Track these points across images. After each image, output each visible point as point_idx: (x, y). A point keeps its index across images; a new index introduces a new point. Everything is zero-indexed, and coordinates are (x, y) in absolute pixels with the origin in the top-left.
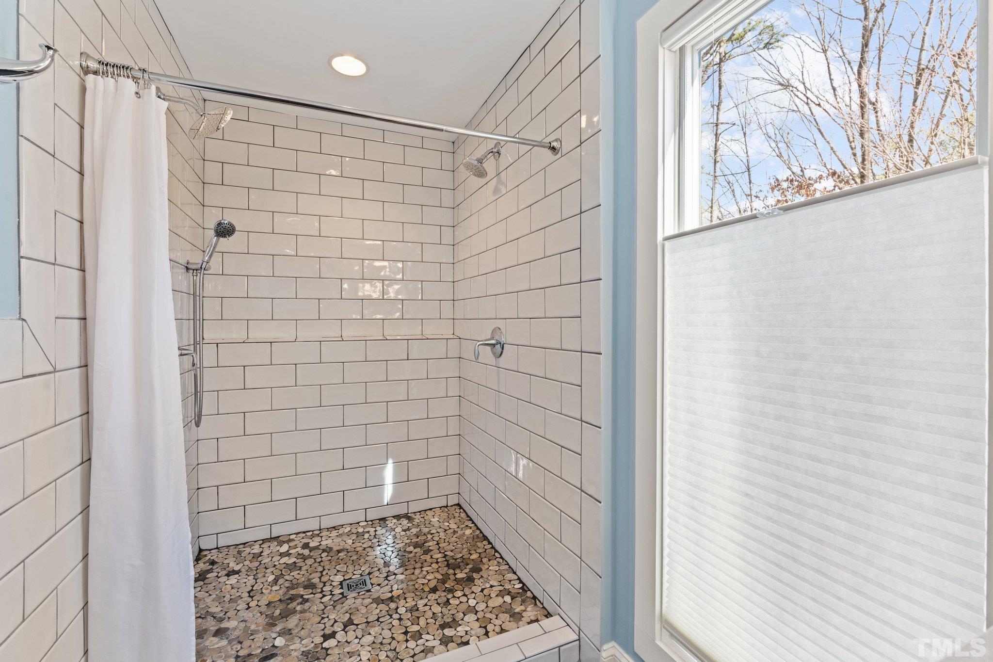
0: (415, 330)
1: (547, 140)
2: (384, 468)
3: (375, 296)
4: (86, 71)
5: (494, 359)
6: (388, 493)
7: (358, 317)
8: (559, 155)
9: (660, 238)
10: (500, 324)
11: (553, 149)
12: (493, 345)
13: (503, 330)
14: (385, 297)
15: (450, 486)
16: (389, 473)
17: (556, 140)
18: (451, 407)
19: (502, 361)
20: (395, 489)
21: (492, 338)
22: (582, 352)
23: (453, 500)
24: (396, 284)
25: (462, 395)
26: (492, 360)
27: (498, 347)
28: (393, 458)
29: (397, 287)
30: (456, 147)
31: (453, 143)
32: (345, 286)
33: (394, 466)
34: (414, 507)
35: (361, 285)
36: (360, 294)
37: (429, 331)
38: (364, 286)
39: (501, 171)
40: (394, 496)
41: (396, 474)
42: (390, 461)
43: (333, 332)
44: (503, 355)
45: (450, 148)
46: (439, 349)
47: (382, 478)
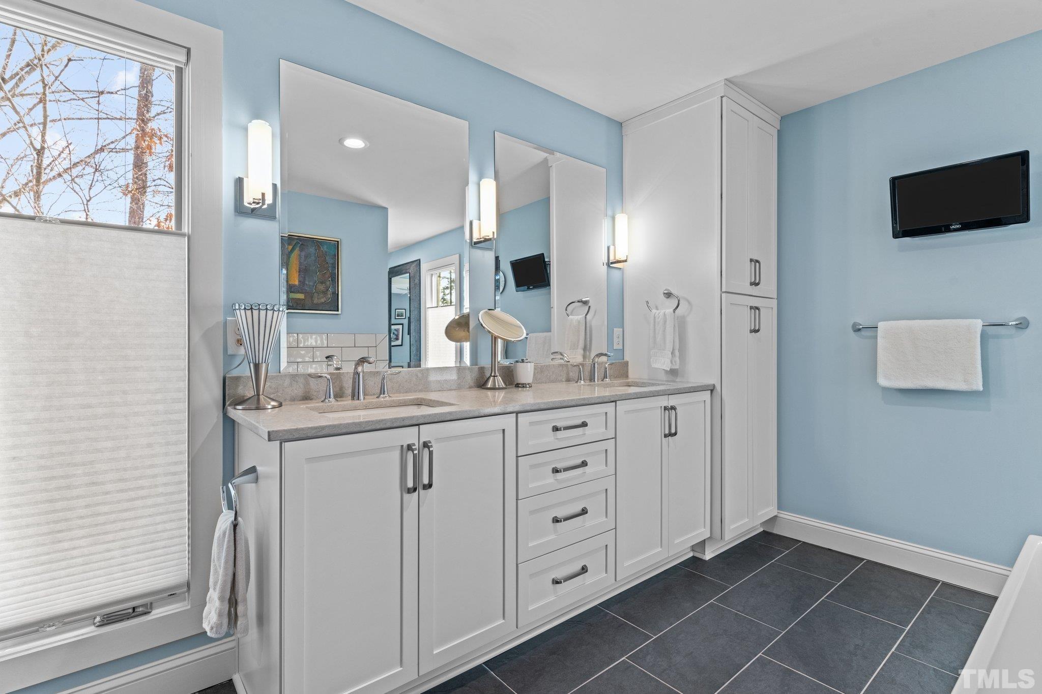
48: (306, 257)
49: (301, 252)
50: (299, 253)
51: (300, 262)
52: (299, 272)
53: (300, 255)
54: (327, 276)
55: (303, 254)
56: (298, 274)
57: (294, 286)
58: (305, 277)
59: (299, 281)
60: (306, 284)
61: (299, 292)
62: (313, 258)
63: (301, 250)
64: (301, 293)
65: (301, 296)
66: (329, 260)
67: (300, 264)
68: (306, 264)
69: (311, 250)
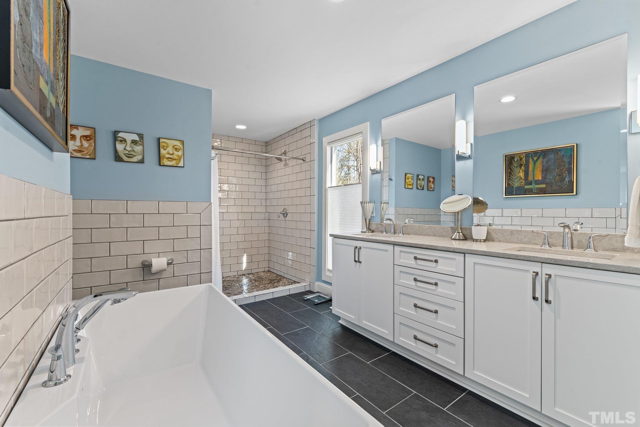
0: (252, 210)
2: (243, 257)
6: (244, 266)
8: (305, 162)
9: (327, 187)
10: (286, 207)
12: (284, 213)
13: (287, 209)
15: (265, 264)
16: (245, 259)
17: (304, 158)
18: (266, 237)
19: (287, 219)
20: (247, 265)
21: (284, 211)
22: (311, 213)
23: (267, 269)
26: (283, 218)
28: (246, 253)
31: (266, 143)
33: (247, 256)
34: (253, 271)
37: (257, 210)
39: (287, 159)
40: (247, 267)
41: (247, 259)
42: (245, 255)
44: (287, 216)
46: (262, 216)
47: (242, 261)
48: (547, 162)
49: (543, 159)
50: (542, 160)
51: (543, 165)
52: (542, 171)
53: (543, 162)
54: (564, 171)
55: (545, 160)
56: (541, 173)
57: (538, 180)
58: (546, 174)
59: (542, 177)
60: (547, 178)
61: (542, 184)
62: (553, 161)
63: (544, 158)
64: (543, 184)
65: (544, 186)
66: (566, 160)
67: (543, 166)
68: (547, 166)
69: (551, 156)
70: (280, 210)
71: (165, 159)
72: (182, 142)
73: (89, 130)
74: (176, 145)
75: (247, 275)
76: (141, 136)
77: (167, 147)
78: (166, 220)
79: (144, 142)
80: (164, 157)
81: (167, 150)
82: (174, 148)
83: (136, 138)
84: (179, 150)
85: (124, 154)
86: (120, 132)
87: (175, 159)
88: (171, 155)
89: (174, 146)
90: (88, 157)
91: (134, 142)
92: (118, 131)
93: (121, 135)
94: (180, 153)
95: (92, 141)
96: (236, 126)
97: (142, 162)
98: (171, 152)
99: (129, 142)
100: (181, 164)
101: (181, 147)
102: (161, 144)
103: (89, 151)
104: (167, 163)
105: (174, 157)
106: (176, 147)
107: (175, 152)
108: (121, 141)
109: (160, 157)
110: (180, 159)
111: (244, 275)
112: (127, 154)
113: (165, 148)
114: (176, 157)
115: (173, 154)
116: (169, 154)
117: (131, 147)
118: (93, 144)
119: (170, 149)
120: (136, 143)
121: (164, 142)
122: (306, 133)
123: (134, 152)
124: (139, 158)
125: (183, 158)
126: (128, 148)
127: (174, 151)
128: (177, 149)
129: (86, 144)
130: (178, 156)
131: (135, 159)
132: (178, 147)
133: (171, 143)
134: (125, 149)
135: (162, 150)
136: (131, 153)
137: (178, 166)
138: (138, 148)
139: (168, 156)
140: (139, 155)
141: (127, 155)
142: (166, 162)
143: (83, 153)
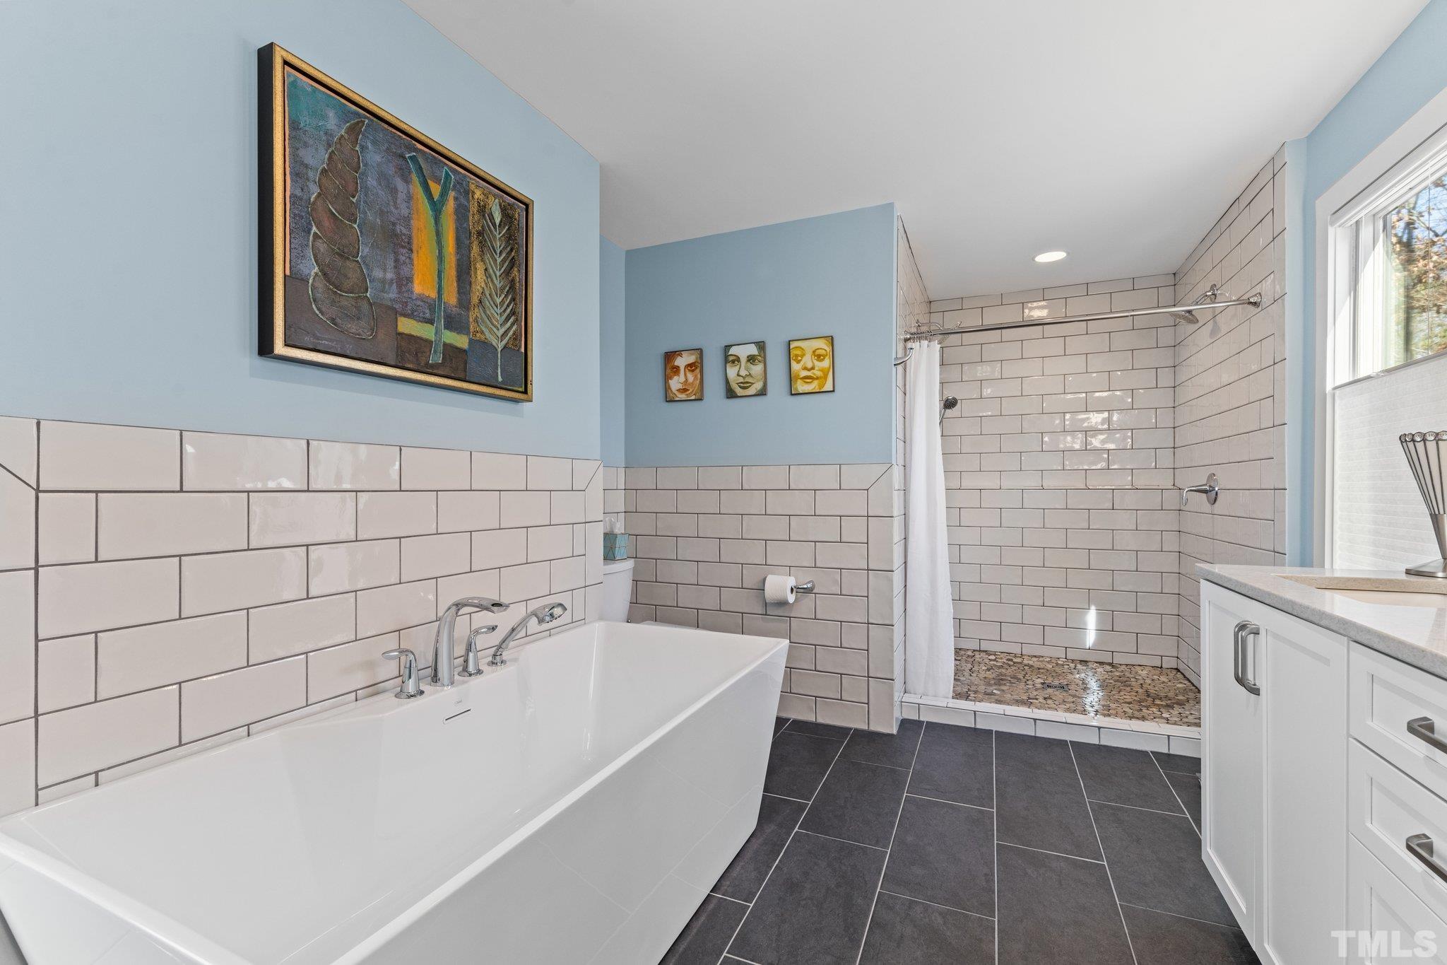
0: (1124, 480)
1: (1245, 297)
2: (1086, 613)
3: (1077, 446)
4: (906, 340)
5: (1209, 505)
6: (1091, 638)
7: (1060, 468)
8: (1260, 308)
9: (1329, 387)
11: (1255, 304)
12: (1207, 491)
13: (1217, 475)
14: (1088, 447)
15: (1167, 648)
16: (1091, 619)
19: (1216, 508)
20: (1097, 635)
21: (1205, 484)
22: (1274, 489)
23: (1170, 663)
24: (1101, 434)
25: (1182, 551)
26: (1206, 506)
27: (1210, 493)
28: (1095, 605)
29: (1102, 437)
30: (1177, 280)
31: (1174, 274)
32: (1046, 439)
33: (1097, 613)
34: (1118, 659)
35: (1062, 438)
36: (1062, 446)
38: (1065, 439)
39: (1217, 313)
40: (1097, 642)
41: (1100, 619)
42: (1093, 608)
43: (1032, 481)
44: (1217, 502)
45: (1171, 281)
46: (1154, 500)
47: (1085, 623)
70: (1201, 479)
71: (799, 382)
72: (831, 340)
73: (692, 354)
74: (818, 349)
75: (1096, 664)
76: (761, 346)
77: (803, 356)
78: (800, 503)
79: (767, 355)
80: (797, 377)
81: (802, 363)
82: (815, 356)
83: (753, 350)
84: (825, 356)
85: (737, 384)
86: (732, 346)
87: (817, 378)
88: (809, 370)
89: (814, 352)
90: (693, 397)
91: (751, 359)
92: (729, 346)
93: (733, 351)
94: (826, 363)
95: (698, 370)
96: (1035, 257)
97: (762, 393)
98: (809, 365)
99: (743, 360)
100: (828, 387)
101: (829, 349)
102: (793, 352)
103: (695, 388)
104: (803, 388)
105: (814, 374)
106: (819, 352)
107: (817, 363)
108: (733, 362)
109: (791, 379)
110: (825, 377)
111: (1084, 662)
112: (742, 383)
113: (800, 358)
114: (818, 373)
115: (813, 368)
116: (805, 369)
117: (747, 369)
118: (699, 376)
119: (808, 360)
120: (754, 361)
121: (796, 347)
122: (1262, 205)
123: (752, 377)
124: (758, 386)
125: (831, 374)
126: (743, 373)
127: (815, 361)
128: (820, 357)
129: (691, 377)
130: (821, 370)
131: (752, 391)
132: (823, 352)
133: (809, 346)
134: (738, 375)
135: (794, 364)
136: (747, 380)
137: (822, 390)
138: (757, 369)
139: (805, 373)
140: (758, 381)
141: (742, 385)
142: (801, 387)
143: (688, 393)
